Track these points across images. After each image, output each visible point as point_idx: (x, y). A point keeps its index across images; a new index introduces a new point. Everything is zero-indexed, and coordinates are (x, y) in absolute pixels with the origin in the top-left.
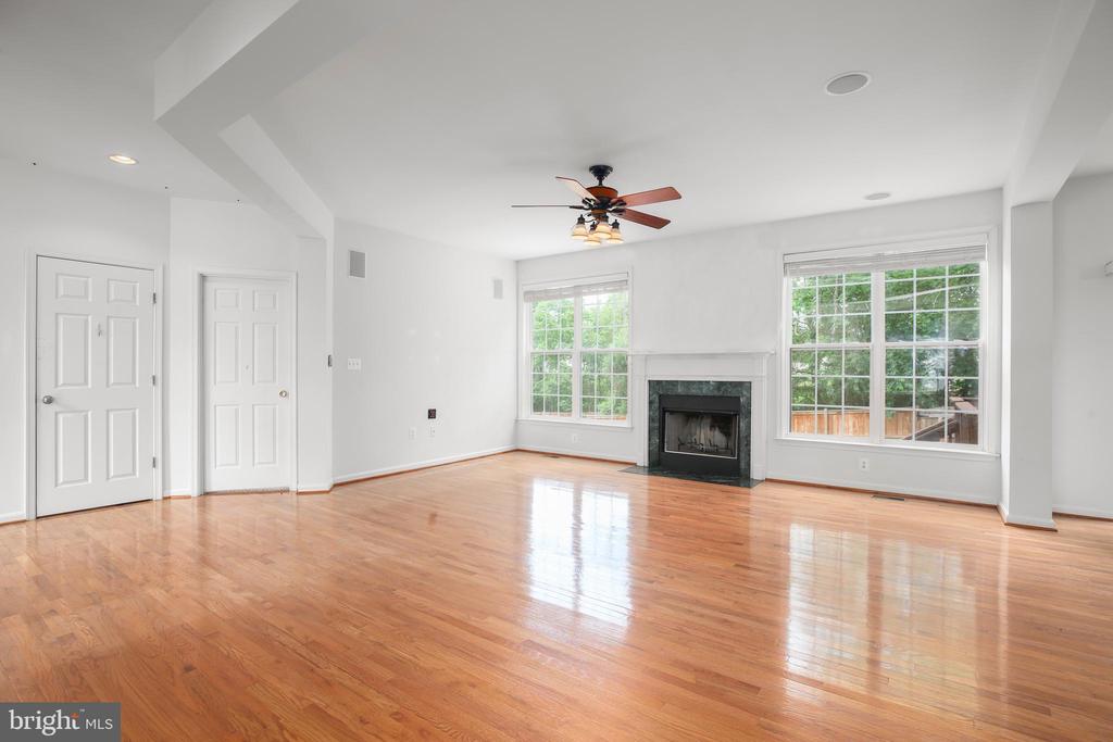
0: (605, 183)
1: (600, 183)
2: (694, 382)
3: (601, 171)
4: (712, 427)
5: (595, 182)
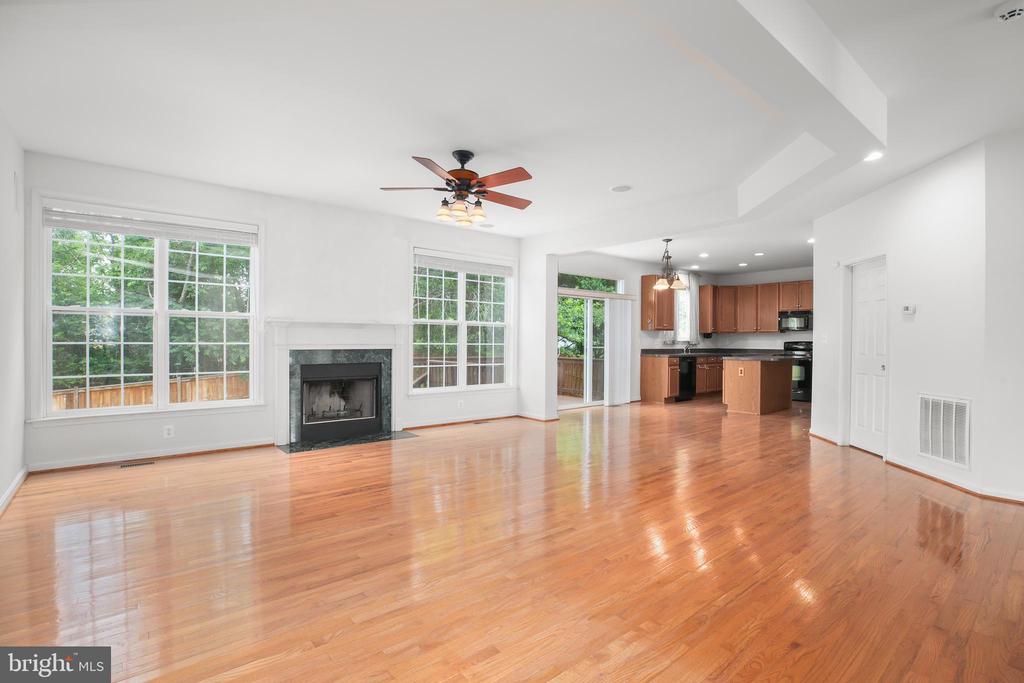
0: (468, 166)
1: (463, 167)
2: (339, 351)
3: (464, 156)
4: (332, 394)
5: (458, 166)
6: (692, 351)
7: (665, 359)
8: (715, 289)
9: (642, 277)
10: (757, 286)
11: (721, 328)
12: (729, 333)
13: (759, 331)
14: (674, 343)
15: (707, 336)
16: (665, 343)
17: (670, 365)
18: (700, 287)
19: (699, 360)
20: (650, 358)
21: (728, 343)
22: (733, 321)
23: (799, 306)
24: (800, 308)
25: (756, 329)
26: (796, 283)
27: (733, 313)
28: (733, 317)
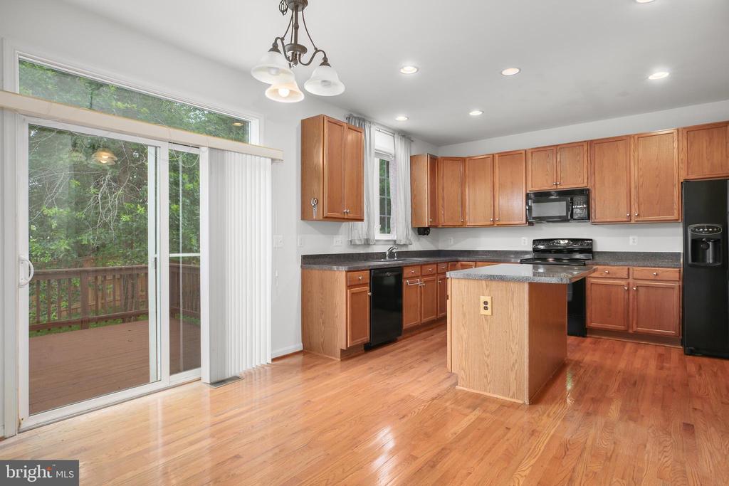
6: (401, 254)
7: (340, 275)
8: (434, 160)
9: (303, 122)
10: (493, 155)
11: (444, 219)
12: (454, 226)
13: (496, 224)
14: (367, 243)
15: (422, 231)
16: (352, 244)
17: (349, 287)
18: (412, 158)
19: (407, 272)
20: (317, 272)
21: (452, 243)
22: (460, 209)
23: (556, 184)
24: (559, 187)
25: (494, 221)
26: (552, 148)
27: (459, 198)
28: (460, 203)
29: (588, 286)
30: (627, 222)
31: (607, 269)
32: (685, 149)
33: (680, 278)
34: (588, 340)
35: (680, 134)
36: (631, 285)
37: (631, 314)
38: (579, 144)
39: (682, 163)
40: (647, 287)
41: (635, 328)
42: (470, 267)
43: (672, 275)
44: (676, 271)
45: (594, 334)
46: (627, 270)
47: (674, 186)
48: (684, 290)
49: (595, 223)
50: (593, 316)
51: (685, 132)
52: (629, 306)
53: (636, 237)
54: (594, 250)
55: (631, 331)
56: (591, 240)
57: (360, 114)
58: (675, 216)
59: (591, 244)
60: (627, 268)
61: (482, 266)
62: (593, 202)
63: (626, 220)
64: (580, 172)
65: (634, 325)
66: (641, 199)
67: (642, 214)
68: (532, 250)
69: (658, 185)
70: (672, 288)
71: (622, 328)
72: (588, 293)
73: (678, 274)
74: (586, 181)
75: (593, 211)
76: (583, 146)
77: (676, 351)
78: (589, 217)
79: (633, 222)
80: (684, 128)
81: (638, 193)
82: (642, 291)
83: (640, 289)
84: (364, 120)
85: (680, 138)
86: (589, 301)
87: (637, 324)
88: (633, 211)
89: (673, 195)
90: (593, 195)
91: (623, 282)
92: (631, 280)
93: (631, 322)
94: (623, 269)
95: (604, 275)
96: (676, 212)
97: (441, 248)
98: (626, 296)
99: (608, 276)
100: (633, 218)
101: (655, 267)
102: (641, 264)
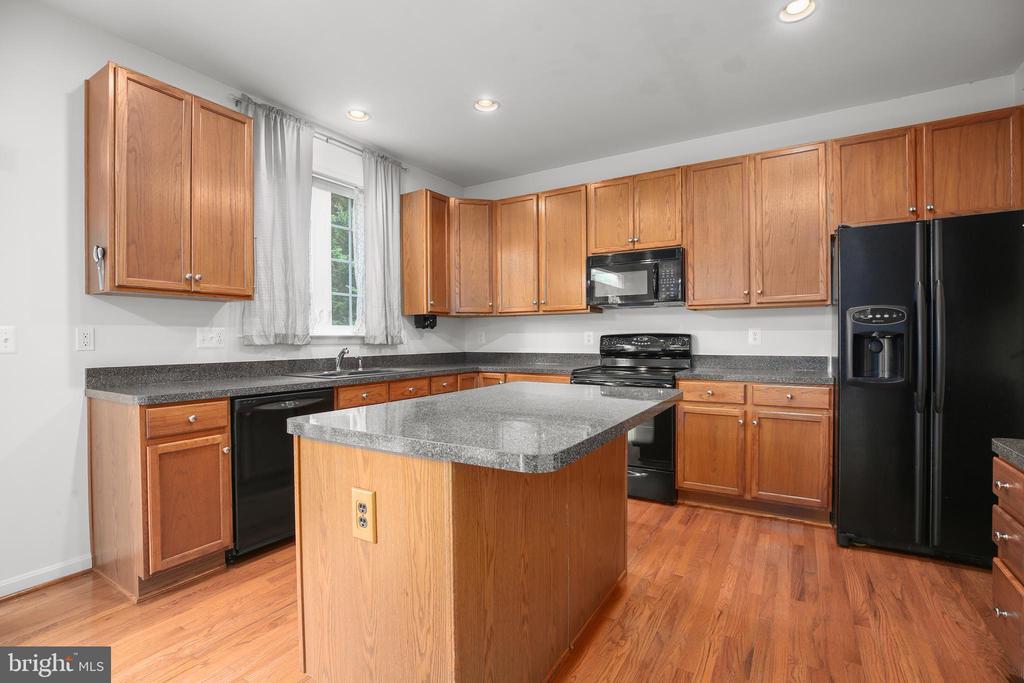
7: (133, 413)
10: (538, 195)
11: (460, 300)
12: (478, 315)
15: (424, 322)
16: (244, 343)
17: (150, 439)
18: (403, 197)
19: (349, 398)
20: (106, 405)
21: (484, 341)
22: (487, 286)
23: (633, 242)
24: (637, 246)
25: (538, 304)
26: (626, 181)
27: (486, 267)
28: (487, 276)
29: (679, 416)
30: (744, 306)
31: (711, 386)
32: (837, 177)
33: (830, 405)
34: (679, 512)
35: (829, 149)
36: (749, 416)
37: (748, 466)
38: (670, 173)
39: (832, 201)
40: (776, 419)
41: (755, 492)
42: (496, 381)
43: (817, 398)
44: (823, 393)
45: (689, 499)
46: (743, 390)
47: (819, 240)
48: (836, 425)
49: (695, 309)
50: (687, 468)
51: (837, 147)
52: (745, 452)
53: (758, 332)
54: (694, 353)
55: (748, 497)
56: (689, 336)
57: (273, 101)
58: (822, 294)
59: (690, 343)
60: (743, 385)
61: (515, 380)
62: (690, 270)
63: (742, 301)
64: (669, 220)
65: (754, 487)
66: (767, 265)
67: (768, 291)
68: (598, 352)
69: (792, 242)
70: (817, 422)
71: (733, 490)
72: (679, 428)
73: (827, 396)
74: (679, 235)
75: (690, 286)
76: (674, 175)
77: (823, 536)
78: (684, 299)
79: (753, 304)
80: (836, 141)
81: (761, 253)
82: (767, 425)
83: (763, 422)
84: (281, 113)
85: (830, 157)
86: (680, 445)
87: (758, 485)
88: (753, 288)
89: (818, 257)
90: (690, 259)
91: (736, 411)
92: (749, 408)
93: (748, 480)
94: (737, 387)
95: (705, 398)
96: (822, 286)
97: (467, 349)
98: (742, 436)
99: (712, 399)
100: (753, 298)
101: (789, 384)
102: (767, 377)
